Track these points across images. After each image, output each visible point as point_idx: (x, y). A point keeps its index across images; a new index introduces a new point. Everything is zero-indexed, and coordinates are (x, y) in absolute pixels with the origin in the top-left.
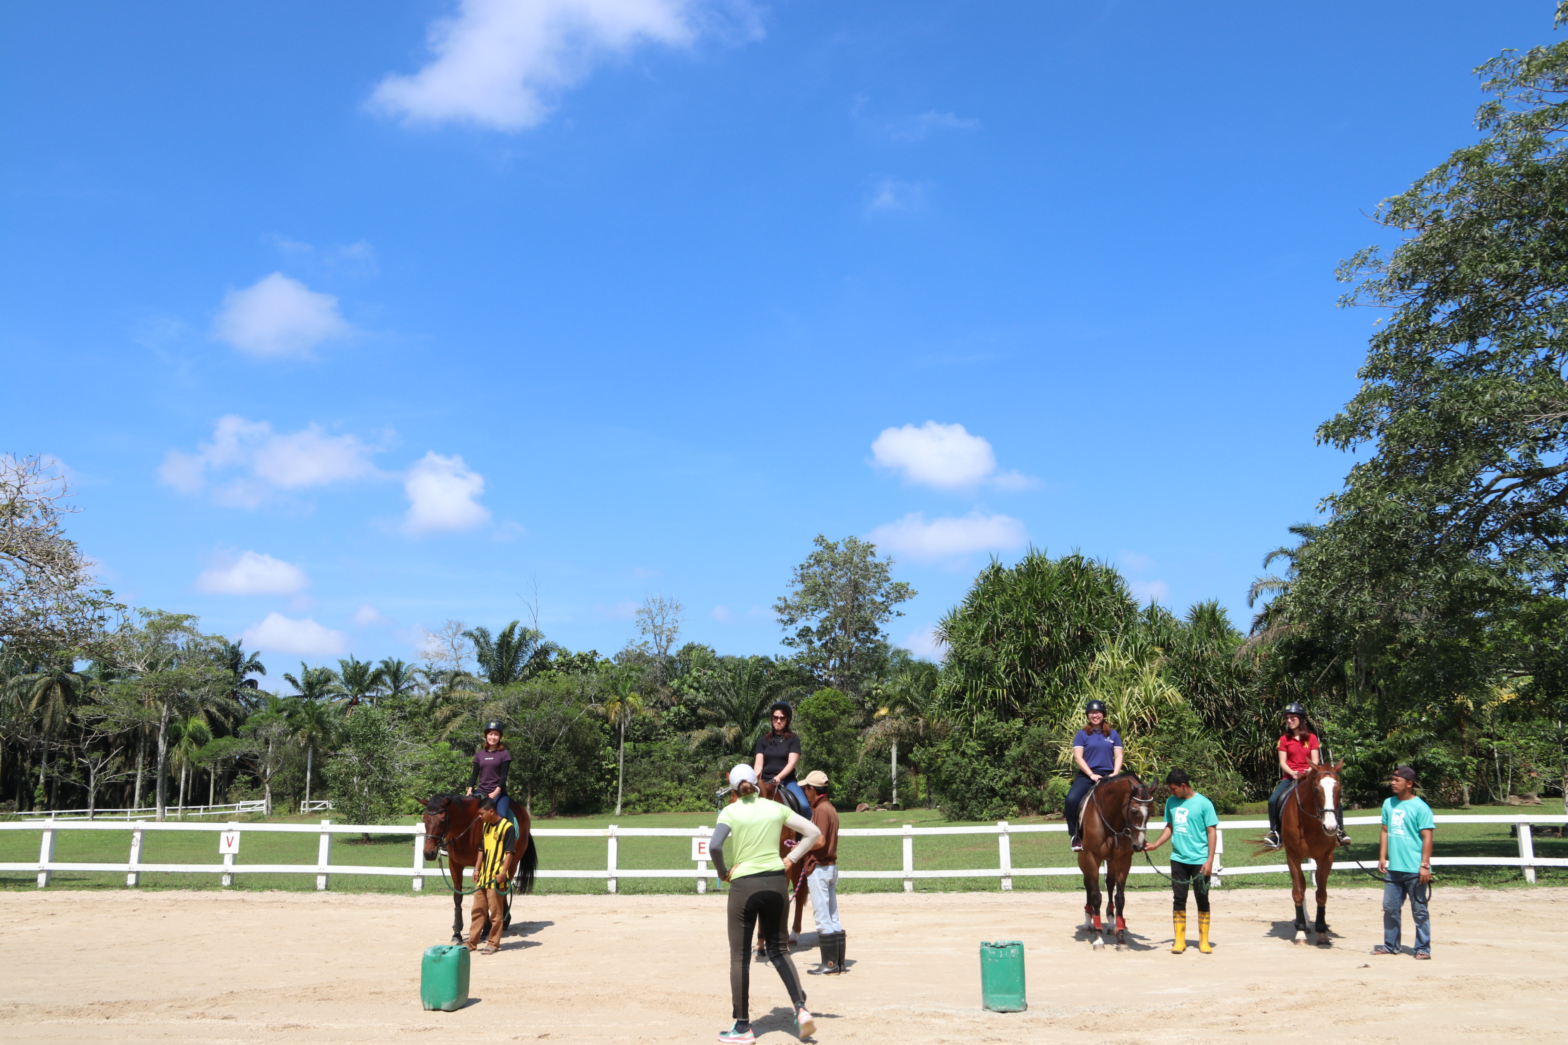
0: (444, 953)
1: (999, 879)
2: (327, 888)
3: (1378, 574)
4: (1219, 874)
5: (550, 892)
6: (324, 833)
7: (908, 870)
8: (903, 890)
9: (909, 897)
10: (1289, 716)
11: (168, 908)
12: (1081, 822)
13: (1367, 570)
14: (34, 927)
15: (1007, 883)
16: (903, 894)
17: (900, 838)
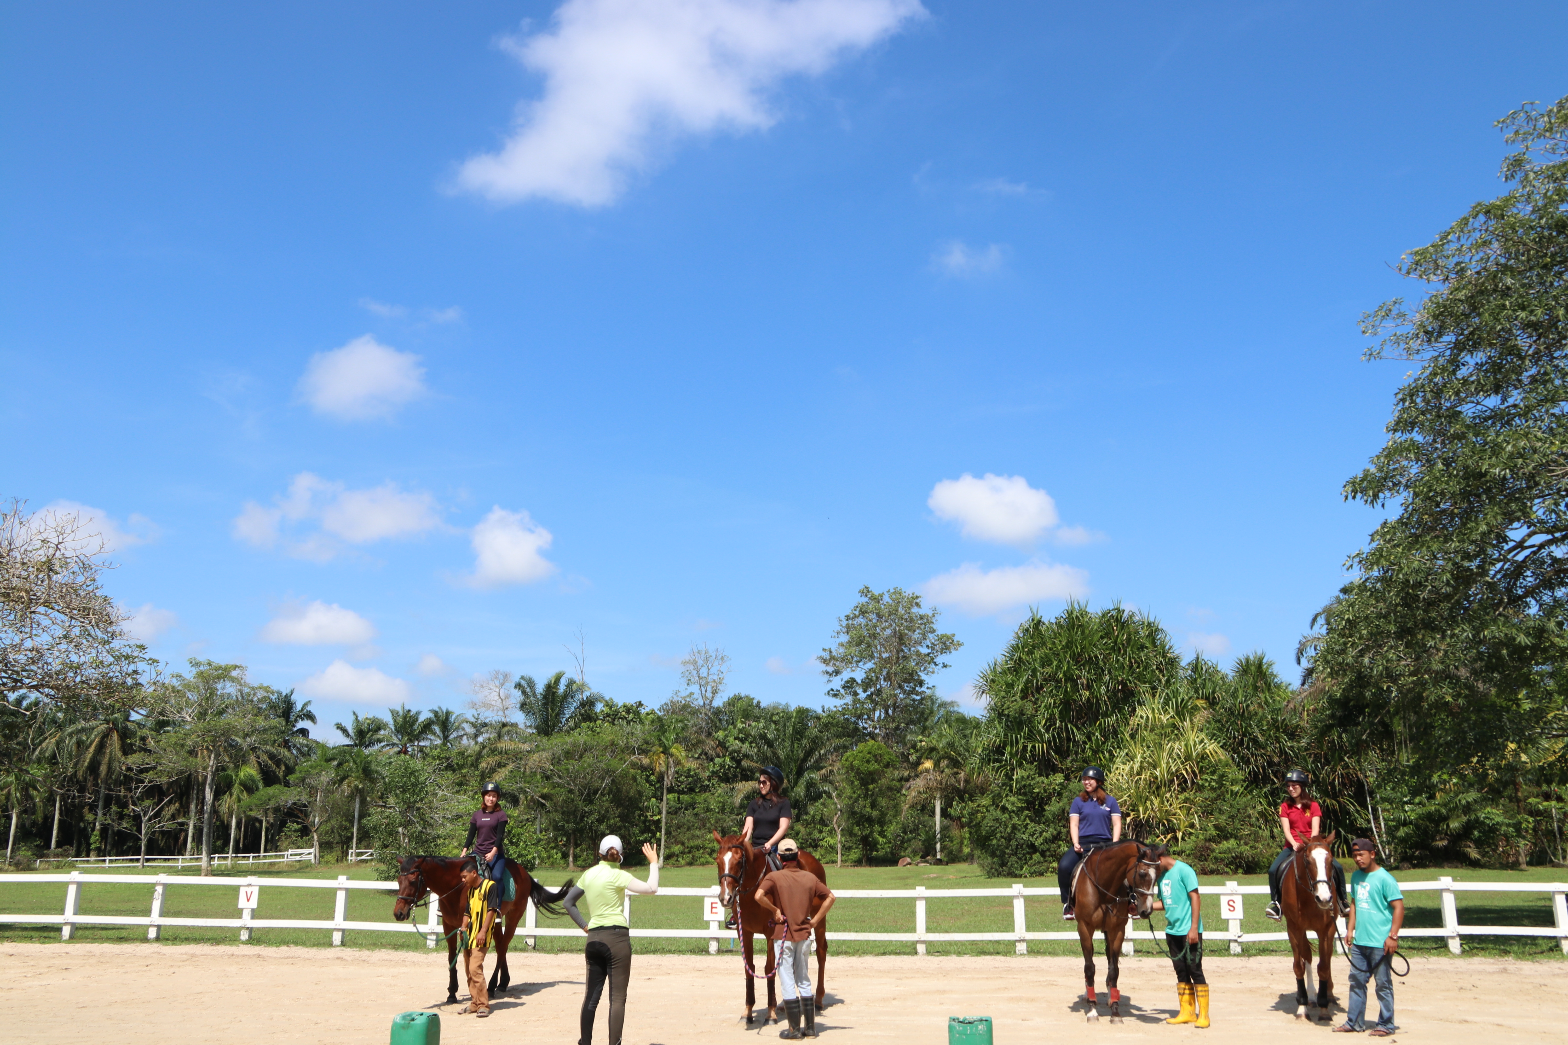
0: (413, 1020)
1: (1013, 943)
2: (343, 944)
3: (1403, 633)
4: (1239, 940)
5: (562, 950)
6: (340, 889)
7: (921, 933)
8: (916, 953)
9: (922, 961)
10: (1290, 784)
11: (181, 964)
12: (1073, 890)
13: (1393, 628)
14: (45, 983)
15: (1021, 947)
16: (915, 957)
17: (914, 900)
